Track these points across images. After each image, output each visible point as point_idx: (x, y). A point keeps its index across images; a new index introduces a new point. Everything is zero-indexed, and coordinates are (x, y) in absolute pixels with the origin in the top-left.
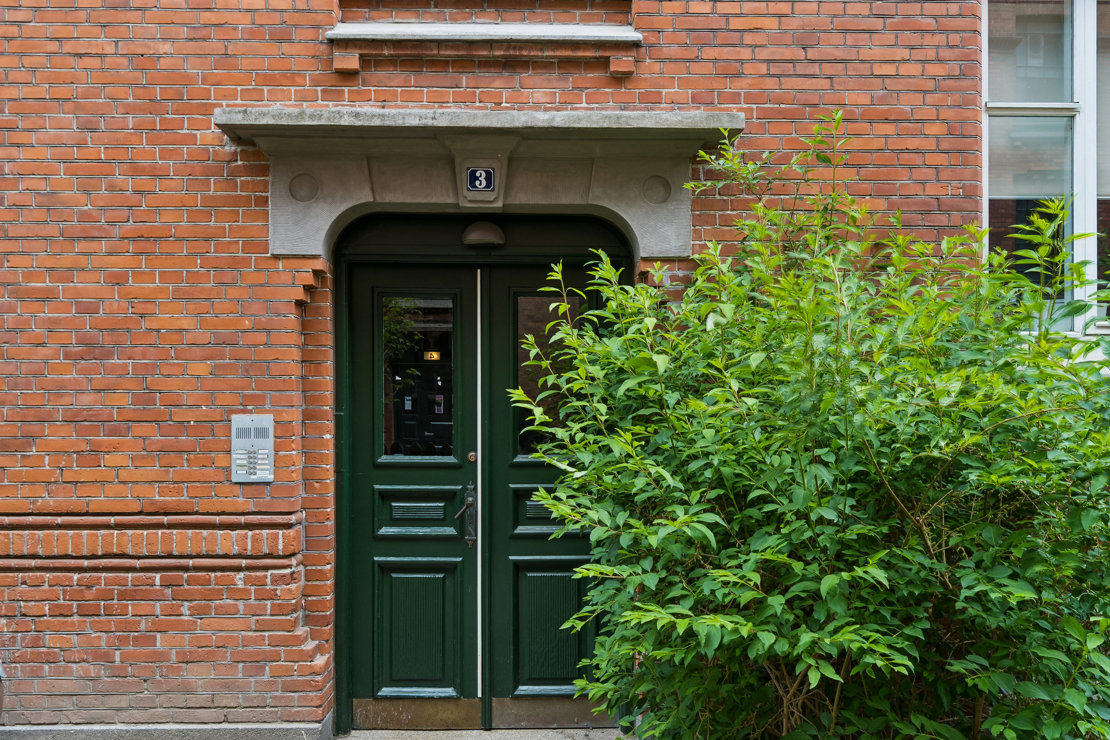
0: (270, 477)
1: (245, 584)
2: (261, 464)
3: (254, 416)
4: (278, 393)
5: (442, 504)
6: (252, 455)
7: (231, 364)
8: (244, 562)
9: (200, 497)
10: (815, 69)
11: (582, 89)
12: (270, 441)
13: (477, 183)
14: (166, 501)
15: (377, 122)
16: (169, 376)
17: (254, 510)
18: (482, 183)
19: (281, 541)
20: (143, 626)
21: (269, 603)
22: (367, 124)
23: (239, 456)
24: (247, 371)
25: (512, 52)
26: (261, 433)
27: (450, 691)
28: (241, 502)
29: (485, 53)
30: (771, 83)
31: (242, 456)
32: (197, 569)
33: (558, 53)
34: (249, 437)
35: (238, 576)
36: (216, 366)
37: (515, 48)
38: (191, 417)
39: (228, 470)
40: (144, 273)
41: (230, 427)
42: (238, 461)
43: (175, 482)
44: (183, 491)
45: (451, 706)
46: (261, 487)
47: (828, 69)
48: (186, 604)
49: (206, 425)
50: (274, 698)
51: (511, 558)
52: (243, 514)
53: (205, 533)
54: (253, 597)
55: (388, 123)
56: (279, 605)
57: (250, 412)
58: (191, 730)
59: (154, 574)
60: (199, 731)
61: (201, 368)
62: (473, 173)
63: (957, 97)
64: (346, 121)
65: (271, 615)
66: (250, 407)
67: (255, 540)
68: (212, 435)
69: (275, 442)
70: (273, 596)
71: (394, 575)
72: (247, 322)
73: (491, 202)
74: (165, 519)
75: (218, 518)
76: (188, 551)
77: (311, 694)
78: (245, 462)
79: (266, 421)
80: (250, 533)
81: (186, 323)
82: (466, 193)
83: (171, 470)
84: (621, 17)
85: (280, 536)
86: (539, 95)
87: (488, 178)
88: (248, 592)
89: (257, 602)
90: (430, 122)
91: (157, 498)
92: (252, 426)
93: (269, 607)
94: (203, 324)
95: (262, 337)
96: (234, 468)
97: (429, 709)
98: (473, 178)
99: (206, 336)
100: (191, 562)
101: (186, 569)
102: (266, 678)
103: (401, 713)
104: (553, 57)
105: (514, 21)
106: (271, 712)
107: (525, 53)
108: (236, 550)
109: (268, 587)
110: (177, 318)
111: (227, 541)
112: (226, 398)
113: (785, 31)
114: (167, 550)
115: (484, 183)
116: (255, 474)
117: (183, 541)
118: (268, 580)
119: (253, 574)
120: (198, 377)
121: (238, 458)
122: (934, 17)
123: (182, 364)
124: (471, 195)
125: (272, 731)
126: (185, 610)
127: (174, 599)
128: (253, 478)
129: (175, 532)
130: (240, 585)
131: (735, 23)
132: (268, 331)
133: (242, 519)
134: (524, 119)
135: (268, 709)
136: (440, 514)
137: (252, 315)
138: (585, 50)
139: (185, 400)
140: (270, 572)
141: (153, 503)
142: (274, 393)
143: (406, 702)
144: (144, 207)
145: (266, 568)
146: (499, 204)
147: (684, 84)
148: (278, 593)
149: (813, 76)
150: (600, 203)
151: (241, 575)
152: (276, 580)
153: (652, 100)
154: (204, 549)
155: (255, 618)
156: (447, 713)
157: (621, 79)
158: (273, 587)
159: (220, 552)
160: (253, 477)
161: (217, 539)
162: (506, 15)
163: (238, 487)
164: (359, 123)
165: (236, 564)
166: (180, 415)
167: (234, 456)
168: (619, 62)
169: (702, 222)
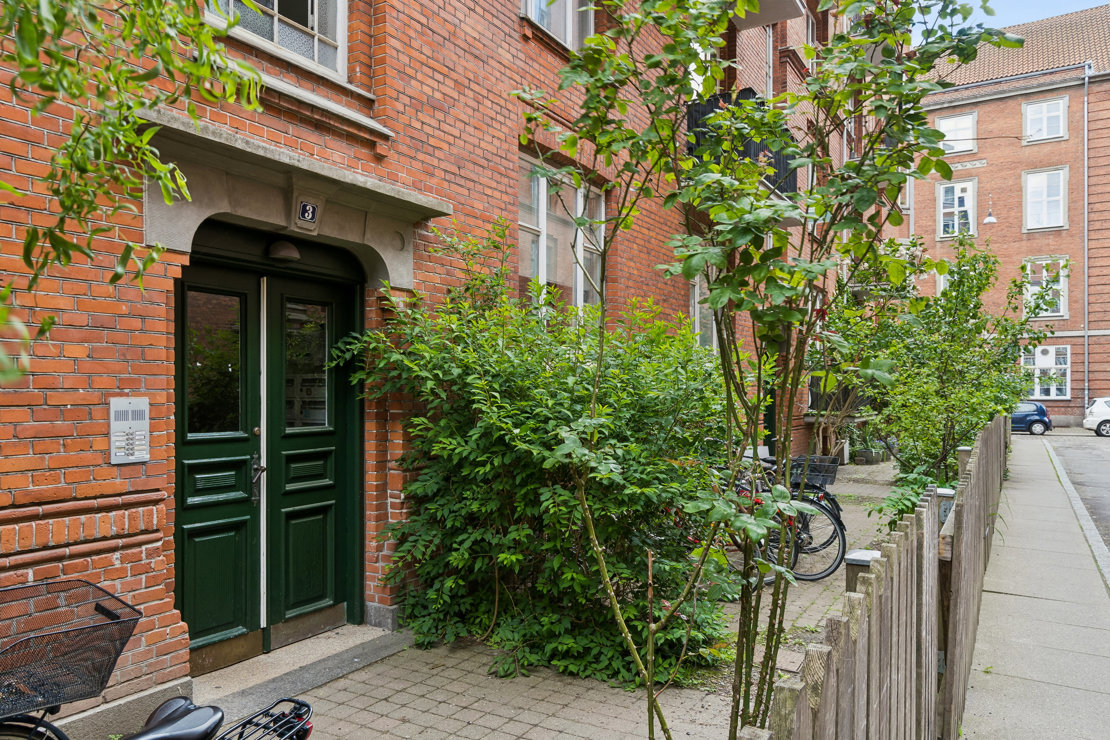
0: (146, 457)
1: (122, 563)
2: (139, 445)
3: (133, 400)
4: (152, 377)
5: (233, 473)
6: (130, 437)
7: (108, 348)
8: (120, 542)
9: (78, 483)
10: (462, 182)
11: (359, 159)
12: (146, 423)
13: (306, 215)
14: (43, 490)
15: (261, 153)
16: (43, 357)
17: (131, 490)
18: (309, 216)
19: (155, 516)
20: (14, 629)
21: (143, 576)
22: (254, 152)
23: (118, 439)
24: (124, 355)
25: (324, 119)
26: (138, 415)
27: (241, 630)
28: (119, 483)
29: (309, 114)
30: (446, 184)
31: (121, 439)
32: (72, 556)
33: (350, 130)
34: (127, 419)
35: (115, 557)
36: (93, 349)
37: (326, 117)
38: (67, 400)
39: (107, 453)
40: (13, 243)
41: (108, 410)
42: (117, 444)
43: (51, 469)
44: (60, 478)
45: (242, 642)
46: (136, 467)
47: (470, 185)
48: (62, 594)
49: (84, 410)
50: (150, 665)
51: (283, 510)
52: (120, 495)
53: (83, 518)
54: (129, 574)
55: (269, 156)
56: (153, 577)
57: (127, 395)
58: (74, 722)
59: (25, 571)
60: (82, 720)
61: (78, 351)
62: (305, 206)
63: (511, 216)
64: (240, 145)
65: (146, 588)
66: (126, 391)
67: (132, 518)
68: (91, 418)
69: (150, 424)
70: (147, 569)
71: (197, 540)
72: (124, 308)
73: (311, 231)
74: (40, 509)
75: (95, 501)
76: (64, 539)
77: (180, 652)
78: (124, 444)
79: (142, 403)
80: (127, 512)
81: (63, 302)
82: (297, 221)
83: (47, 456)
84: (366, 110)
85: (155, 512)
86: (336, 156)
87: (313, 213)
88: (124, 570)
89: (133, 578)
90: (296, 164)
91: (31, 487)
92: (130, 409)
93: (144, 580)
94: (80, 306)
95: (137, 323)
96: (113, 451)
97: (226, 649)
98: (304, 211)
99: (82, 318)
100: (67, 551)
101: (60, 559)
102: (142, 649)
103: (204, 660)
104: (345, 131)
105: (308, 89)
106: (148, 679)
107: (332, 122)
108: (114, 530)
109: (143, 562)
110: (52, 297)
111: (105, 524)
112: (103, 381)
113: (451, 154)
114: (42, 542)
115: (310, 216)
116: (132, 455)
117: (59, 530)
118: (144, 555)
119: (129, 551)
120: (75, 359)
121: (117, 440)
122: (505, 168)
123: (59, 346)
124: (300, 223)
125: (151, 695)
126: (61, 601)
127: (49, 593)
128: (132, 459)
129: (51, 521)
130: (118, 564)
131: (432, 141)
132: (143, 318)
133: (119, 500)
134: (351, 177)
135: (144, 678)
136: (232, 481)
137: (128, 301)
138: (365, 133)
139: (60, 382)
140: (144, 548)
141: (28, 493)
142: (148, 377)
143: (208, 649)
144: (14, 172)
145: (140, 544)
146: (315, 234)
147: (409, 172)
148: (153, 565)
149: (461, 186)
150: (369, 244)
151: (117, 555)
152: (149, 555)
153: (394, 179)
154: (82, 535)
155: (131, 594)
156: (240, 648)
157: (379, 158)
158: (148, 561)
159: (98, 536)
160: (131, 457)
161: (95, 523)
162: (303, 82)
163: (115, 468)
164: (249, 150)
165: (114, 545)
166: (55, 398)
167: (113, 439)
168: (382, 148)
169: (417, 267)
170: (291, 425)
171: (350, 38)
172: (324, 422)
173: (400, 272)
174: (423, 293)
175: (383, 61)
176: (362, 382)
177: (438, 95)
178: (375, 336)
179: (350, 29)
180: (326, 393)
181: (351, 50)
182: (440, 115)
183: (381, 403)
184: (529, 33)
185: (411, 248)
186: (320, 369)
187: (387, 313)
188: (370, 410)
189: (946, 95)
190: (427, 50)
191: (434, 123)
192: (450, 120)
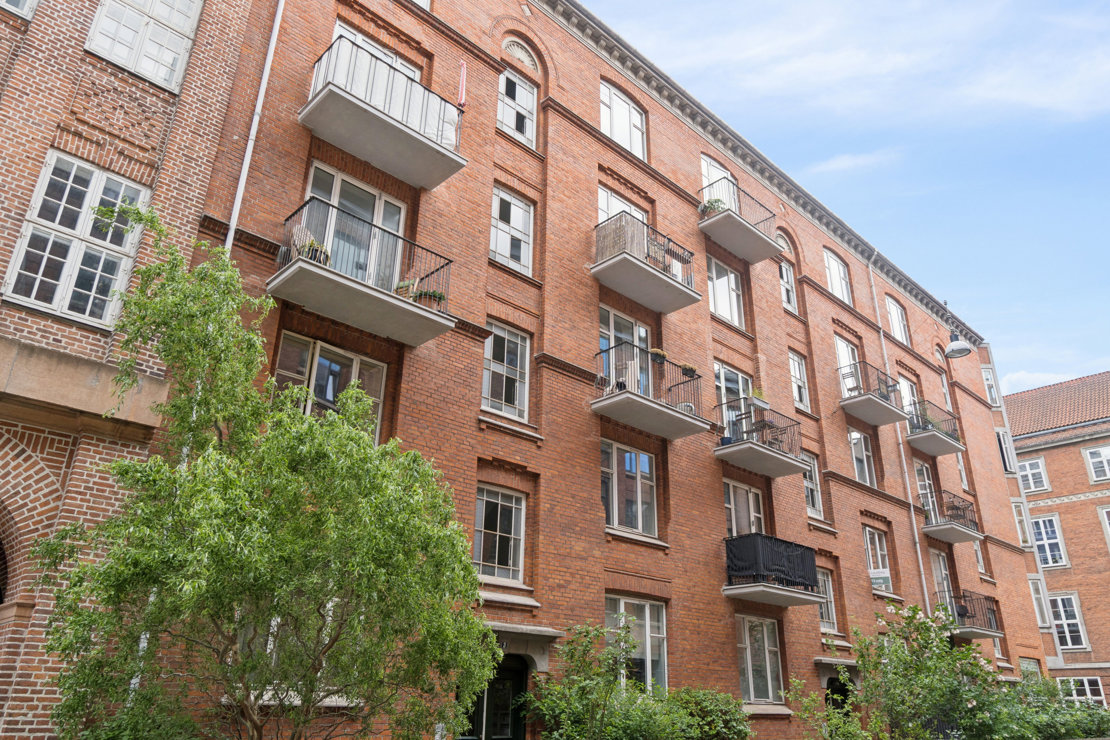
11: (525, 618)
25: (512, 606)
29: (506, 606)
30: (565, 621)
33: (522, 608)
84: (530, 595)
86: (516, 619)
104: (520, 609)
107: (515, 607)
122: (597, 606)
131: (559, 603)
138: (529, 608)
147: (548, 619)
149: (573, 620)
150: (528, 654)
153: (541, 623)
157: (533, 618)
168: (535, 612)
169: (551, 661)
170: (495, 734)
171: (525, 566)
172: (508, 734)
173: (543, 665)
174: (553, 673)
175: (537, 575)
176: (524, 715)
177: (562, 582)
178: (530, 696)
179: (525, 562)
180: (509, 720)
181: (525, 570)
182: (562, 590)
183: (533, 725)
184: (610, 538)
185: (547, 653)
186: (507, 708)
187: (536, 685)
188: (528, 729)
189: (1086, 429)
190: (557, 564)
191: (559, 594)
192: (568, 591)
